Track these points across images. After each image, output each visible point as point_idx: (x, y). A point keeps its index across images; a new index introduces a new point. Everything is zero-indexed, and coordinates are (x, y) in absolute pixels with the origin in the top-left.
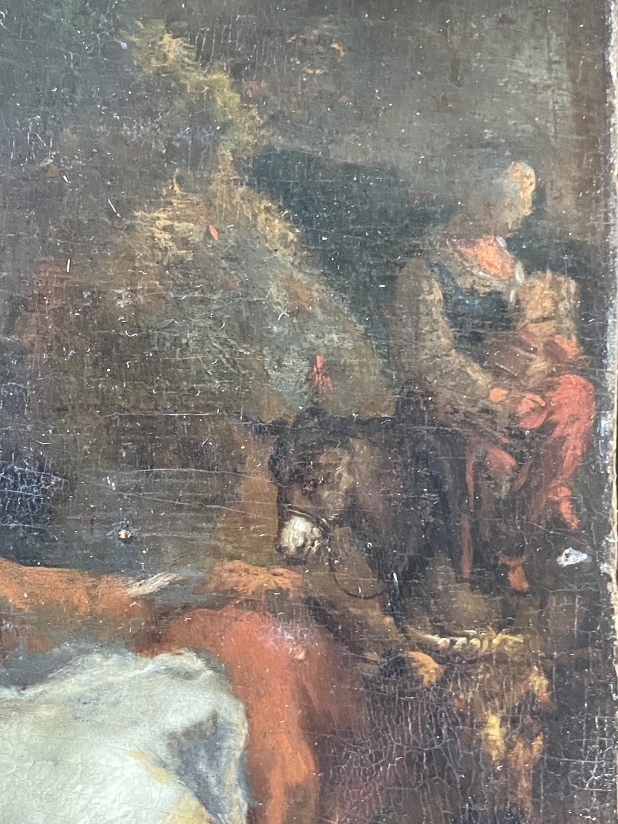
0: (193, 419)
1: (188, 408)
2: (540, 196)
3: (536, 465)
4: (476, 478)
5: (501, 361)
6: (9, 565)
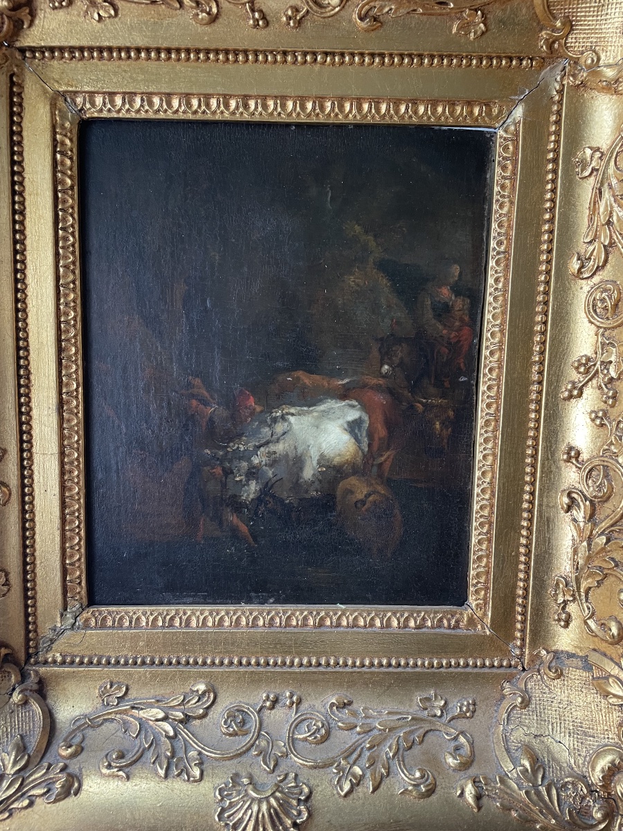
0: (358, 336)
1: (357, 333)
2: (461, 274)
3: (454, 352)
4: (437, 355)
5: (446, 322)
6: (306, 373)
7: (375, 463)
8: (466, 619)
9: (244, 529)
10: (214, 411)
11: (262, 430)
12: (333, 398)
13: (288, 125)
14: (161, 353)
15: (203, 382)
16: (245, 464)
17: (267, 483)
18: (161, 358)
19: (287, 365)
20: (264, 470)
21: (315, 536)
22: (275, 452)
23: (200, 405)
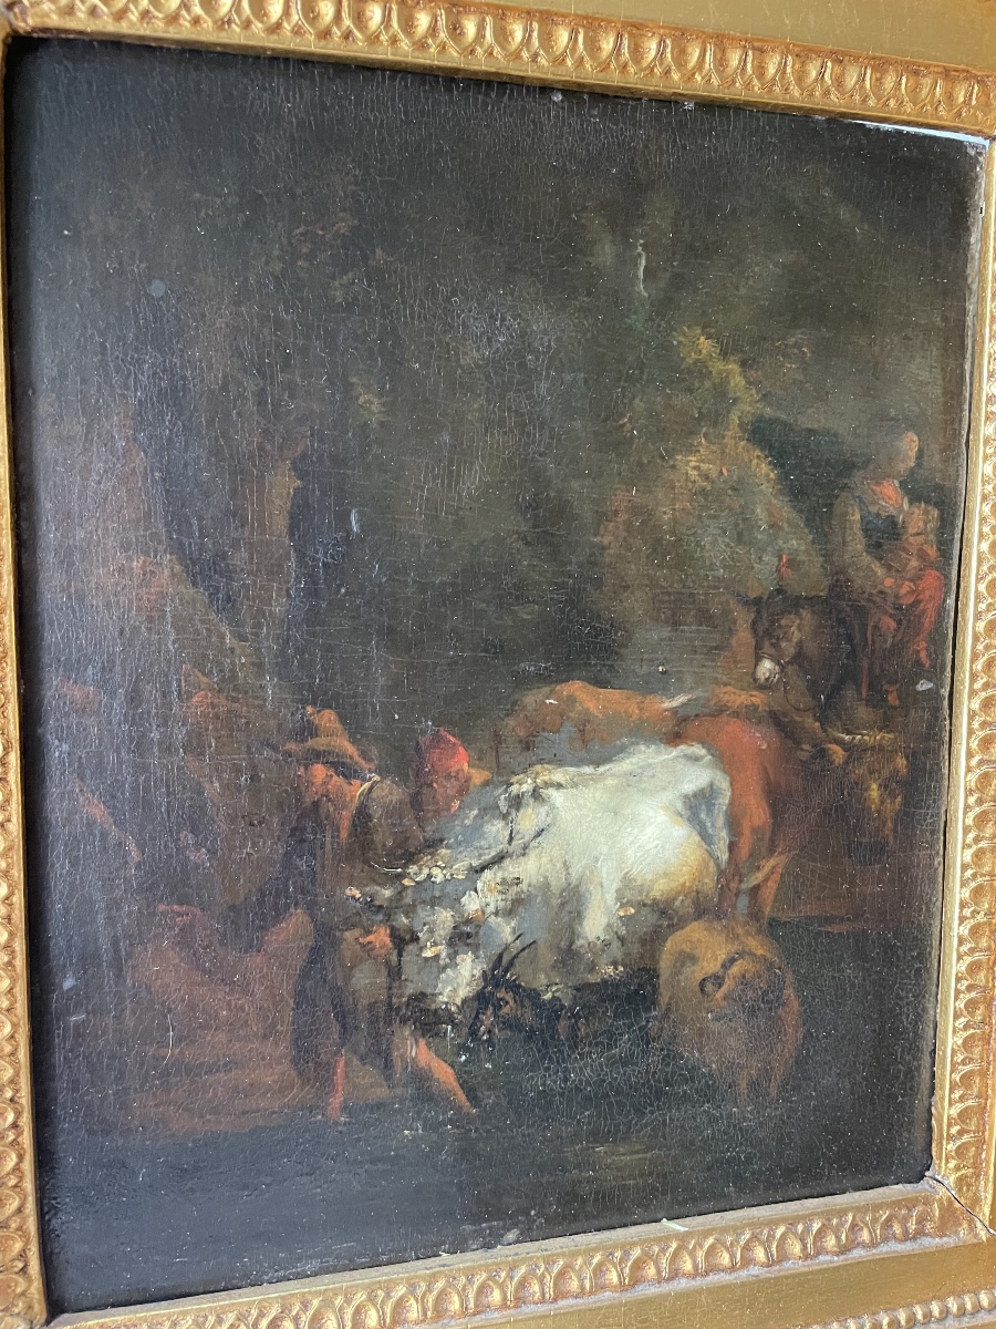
0: (706, 594)
1: (703, 587)
2: (920, 452)
3: (908, 627)
4: (873, 635)
5: (892, 560)
6: (591, 687)
7: (744, 886)
8: (937, 1214)
9: (444, 1074)
10: (371, 788)
11: (488, 828)
12: (649, 740)
13: (545, 89)
14: (232, 650)
15: (342, 719)
16: (444, 918)
17: (500, 956)
18: (233, 663)
19: (546, 668)
20: (493, 925)
21: (611, 1071)
22: (518, 878)
23: (335, 778)
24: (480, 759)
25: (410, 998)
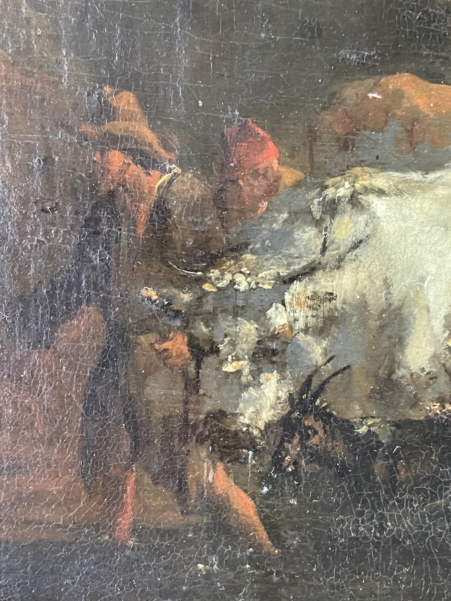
6: (420, 81)
10: (170, 182)
11: (298, 234)
14: (28, 20)
15: (143, 102)
16: (248, 330)
17: (309, 379)
18: (28, 34)
19: (369, 57)
20: (302, 344)
21: (435, 524)
22: (331, 294)
23: (133, 166)
24: (291, 156)
25: (208, 415)
